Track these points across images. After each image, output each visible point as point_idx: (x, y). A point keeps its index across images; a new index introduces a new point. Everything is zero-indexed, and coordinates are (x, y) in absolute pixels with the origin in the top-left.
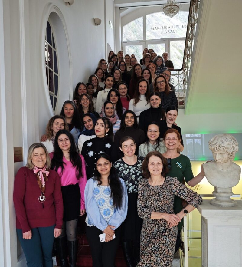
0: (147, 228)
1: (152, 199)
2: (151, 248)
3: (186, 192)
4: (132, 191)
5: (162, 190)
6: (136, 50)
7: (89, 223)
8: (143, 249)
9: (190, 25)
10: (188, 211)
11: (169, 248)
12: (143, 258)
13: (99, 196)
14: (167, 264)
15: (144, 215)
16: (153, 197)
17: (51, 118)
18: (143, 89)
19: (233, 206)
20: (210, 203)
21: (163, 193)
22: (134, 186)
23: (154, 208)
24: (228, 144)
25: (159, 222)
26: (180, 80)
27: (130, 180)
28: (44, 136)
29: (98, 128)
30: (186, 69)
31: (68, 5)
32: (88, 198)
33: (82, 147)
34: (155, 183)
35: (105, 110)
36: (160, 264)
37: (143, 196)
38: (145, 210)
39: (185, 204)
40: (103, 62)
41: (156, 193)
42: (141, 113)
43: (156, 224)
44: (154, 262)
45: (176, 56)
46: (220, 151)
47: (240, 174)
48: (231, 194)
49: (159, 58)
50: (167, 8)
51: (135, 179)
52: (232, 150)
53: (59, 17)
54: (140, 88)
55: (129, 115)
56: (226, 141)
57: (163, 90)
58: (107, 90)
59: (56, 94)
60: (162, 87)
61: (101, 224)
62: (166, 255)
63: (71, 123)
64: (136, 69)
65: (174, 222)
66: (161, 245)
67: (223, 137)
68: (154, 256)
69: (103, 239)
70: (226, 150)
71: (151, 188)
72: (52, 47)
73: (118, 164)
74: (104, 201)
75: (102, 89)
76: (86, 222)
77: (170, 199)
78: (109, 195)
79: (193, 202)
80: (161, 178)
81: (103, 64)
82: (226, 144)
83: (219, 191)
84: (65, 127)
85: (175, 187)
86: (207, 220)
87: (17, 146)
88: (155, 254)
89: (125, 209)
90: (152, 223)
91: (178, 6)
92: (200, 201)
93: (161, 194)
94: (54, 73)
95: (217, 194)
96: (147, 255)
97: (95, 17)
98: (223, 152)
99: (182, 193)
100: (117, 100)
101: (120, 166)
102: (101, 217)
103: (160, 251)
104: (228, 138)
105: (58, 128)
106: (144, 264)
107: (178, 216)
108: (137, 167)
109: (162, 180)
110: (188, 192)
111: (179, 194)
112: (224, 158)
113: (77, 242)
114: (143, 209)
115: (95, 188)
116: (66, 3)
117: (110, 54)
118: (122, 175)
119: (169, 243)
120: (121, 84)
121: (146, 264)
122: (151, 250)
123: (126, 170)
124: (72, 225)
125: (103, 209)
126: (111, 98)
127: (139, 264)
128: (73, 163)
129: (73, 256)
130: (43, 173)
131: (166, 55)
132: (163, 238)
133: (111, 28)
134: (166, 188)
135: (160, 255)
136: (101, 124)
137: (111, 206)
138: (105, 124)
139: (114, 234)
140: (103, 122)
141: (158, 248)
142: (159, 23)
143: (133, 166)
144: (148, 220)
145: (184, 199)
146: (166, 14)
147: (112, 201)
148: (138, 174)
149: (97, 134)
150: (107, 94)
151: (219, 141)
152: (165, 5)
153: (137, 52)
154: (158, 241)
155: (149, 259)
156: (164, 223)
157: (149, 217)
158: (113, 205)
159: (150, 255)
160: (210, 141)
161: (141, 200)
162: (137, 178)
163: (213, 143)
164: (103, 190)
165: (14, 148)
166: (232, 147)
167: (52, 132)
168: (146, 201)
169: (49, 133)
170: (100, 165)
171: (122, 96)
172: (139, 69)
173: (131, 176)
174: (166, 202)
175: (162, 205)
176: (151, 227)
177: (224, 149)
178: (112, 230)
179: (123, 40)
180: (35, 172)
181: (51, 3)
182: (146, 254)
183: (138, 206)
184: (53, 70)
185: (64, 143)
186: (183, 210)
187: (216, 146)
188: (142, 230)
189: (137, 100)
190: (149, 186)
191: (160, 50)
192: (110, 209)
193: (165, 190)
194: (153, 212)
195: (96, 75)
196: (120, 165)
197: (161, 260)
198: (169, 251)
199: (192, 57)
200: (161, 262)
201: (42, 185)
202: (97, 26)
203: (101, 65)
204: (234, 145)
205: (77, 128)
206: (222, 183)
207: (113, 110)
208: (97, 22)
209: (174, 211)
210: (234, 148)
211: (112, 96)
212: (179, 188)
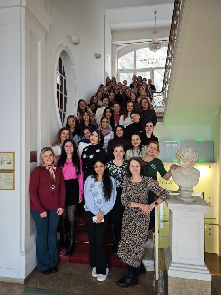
0: (127, 214)
1: (132, 192)
2: (129, 230)
3: (158, 188)
4: (118, 187)
5: (140, 186)
6: (129, 75)
7: (86, 208)
8: (123, 230)
9: (168, 59)
10: (158, 203)
11: (143, 230)
12: (123, 237)
13: (95, 189)
14: (142, 243)
15: (125, 204)
16: (133, 191)
17: (60, 129)
18: (130, 108)
19: (193, 202)
20: (175, 197)
21: (140, 188)
22: (120, 183)
23: (134, 199)
24: (190, 154)
25: (136, 209)
26: (161, 100)
27: (117, 178)
28: (55, 142)
29: (93, 138)
30: (164, 92)
31: (76, 45)
32: (86, 190)
33: (82, 152)
34: (135, 181)
35: (101, 123)
36: (136, 242)
37: (126, 190)
38: (126, 200)
39: (156, 198)
40: (102, 87)
41: (136, 188)
42: (127, 127)
43: (134, 211)
44: (132, 240)
45: (160, 80)
46: (184, 159)
47: (199, 177)
48: (191, 192)
49: (144, 84)
50: (152, 45)
51: (121, 177)
52: (193, 159)
53: (68, 54)
54: (128, 107)
55: (119, 129)
56: (188, 151)
57: (146, 109)
58: (104, 108)
59: (65, 111)
60: (145, 107)
61: (94, 210)
62: (141, 236)
63: (74, 132)
64: (127, 92)
65: (147, 210)
66: (137, 228)
67: (186, 149)
68: (132, 236)
69: (95, 220)
70: (188, 158)
71: (132, 184)
72: (62, 76)
73: (109, 165)
74: (97, 193)
75: (100, 107)
76: (85, 207)
77: (145, 193)
78: (102, 190)
79: (162, 197)
80: (140, 177)
81: (102, 88)
82: (188, 154)
83: (182, 189)
84: (70, 136)
85: (150, 184)
86: (172, 211)
87: (33, 150)
88: (132, 235)
89: (114, 200)
90: (131, 210)
91: (160, 44)
92: (168, 196)
93: (139, 189)
94: (64, 95)
95: (181, 192)
96: (127, 235)
97: (96, 53)
98: (186, 160)
99: (154, 189)
100: (111, 115)
101: (110, 167)
102: (95, 204)
103: (136, 232)
104: (190, 150)
105: (65, 137)
106: (124, 242)
107: (150, 206)
108: (123, 168)
109: (140, 179)
110: (159, 188)
111: (152, 189)
112: (186, 164)
113: (75, 222)
114: (125, 199)
115: (92, 183)
116: (74, 43)
117: (107, 80)
118: (112, 173)
119: (143, 226)
120: (115, 104)
121: (125, 242)
122: (130, 231)
123: (114, 170)
124: (72, 209)
125: (97, 199)
126: (107, 114)
127: (120, 242)
128: (74, 163)
129: (72, 232)
130: (53, 169)
131: (151, 81)
132: (138, 222)
133: (109, 59)
134: (143, 184)
135: (136, 235)
136: (96, 135)
137: (103, 198)
138: (98, 135)
139: (104, 219)
140: (97, 134)
141: (135, 229)
142: (148, 54)
143: (120, 167)
144: (128, 208)
145: (156, 194)
146: (151, 49)
147: (104, 194)
148: (123, 174)
149: (92, 142)
150: (103, 110)
151: (183, 151)
152: (150, 42)
153: (129, 77)
154: (135, 224)
155: (128, 238)
156: (140, 211)
157: (129, 206)
158: (104, 197)
159: (128, 235)
160: (176, 151)
161: (124, 193)
162: (123, 177)
163: (178, 153)
164: (98, 185)
165: (31, 152)
166: (192, 156)
167: (61, 140)
168: (128, 193)
169: (58, 140)
170: (97, 167)
171: (116, 112)
172: (129, 91)
173: (118, 175)
174: (142, 195)
175: (139, 197)
176: (130, 213)
177: (186, 158)
178: (103, 215)
179: (118, 69)
180: (47, 168)
181: (62, 44)
182: (125, 235)
183: (122, 197)
184: (63, 93)
185: (69, 148)
186: (155, 202)
187: (180, 156)
188: (124, 215)
189: (126, 117)
190: (130, 182)
191: (147, 76)
192: (102, 199)
193: (142, 186)
194: (132, 202)
195: (96, 96)
196: (110, 165)
197: (137, 239)
198: (143, 233)
199: (169, 83)
200: (137, 240)
201: (53, 177)
202: (98, 60)
203: (100, 89)
204: (194, 155)
205: (78, 135)
206: (185, 184)
207: (107, 124)
208: (98, 57)
209: (148, 203)
210: (194, 157)
211: (107, 112)
212: (152, 185)
